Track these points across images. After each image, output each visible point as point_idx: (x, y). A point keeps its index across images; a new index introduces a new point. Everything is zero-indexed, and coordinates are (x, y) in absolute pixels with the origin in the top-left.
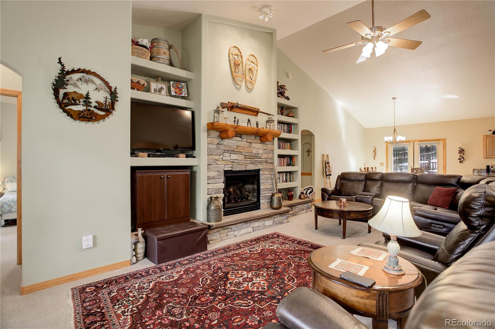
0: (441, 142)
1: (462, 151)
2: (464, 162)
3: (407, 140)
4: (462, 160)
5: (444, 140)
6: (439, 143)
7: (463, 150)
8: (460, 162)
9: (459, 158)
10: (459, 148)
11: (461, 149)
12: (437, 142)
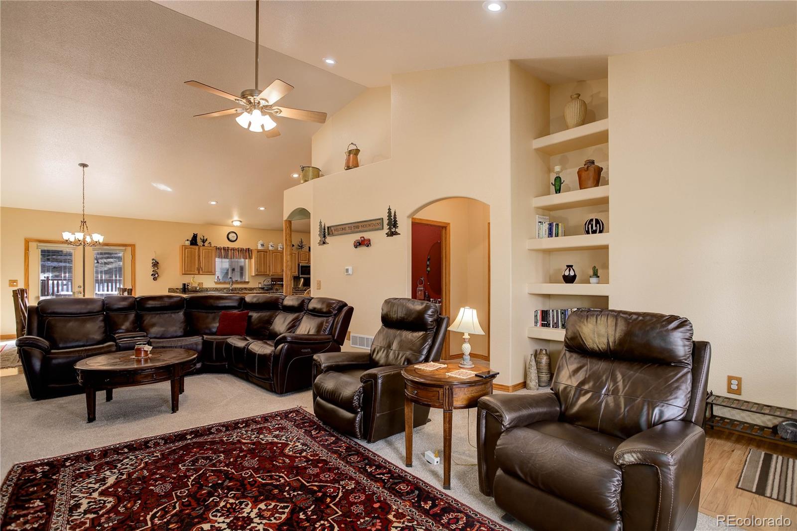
0: (129, 249)
1: (156, 264)
2: (159, 279)
3: (107, 241)
4: (156, 276)
5: (133, 246)
6: (125, 250)
7: (158, 263)
8: (154, 279)
9: (153, 273)
10: (153, 259)
11: (156, 262)
12: (124, 248)
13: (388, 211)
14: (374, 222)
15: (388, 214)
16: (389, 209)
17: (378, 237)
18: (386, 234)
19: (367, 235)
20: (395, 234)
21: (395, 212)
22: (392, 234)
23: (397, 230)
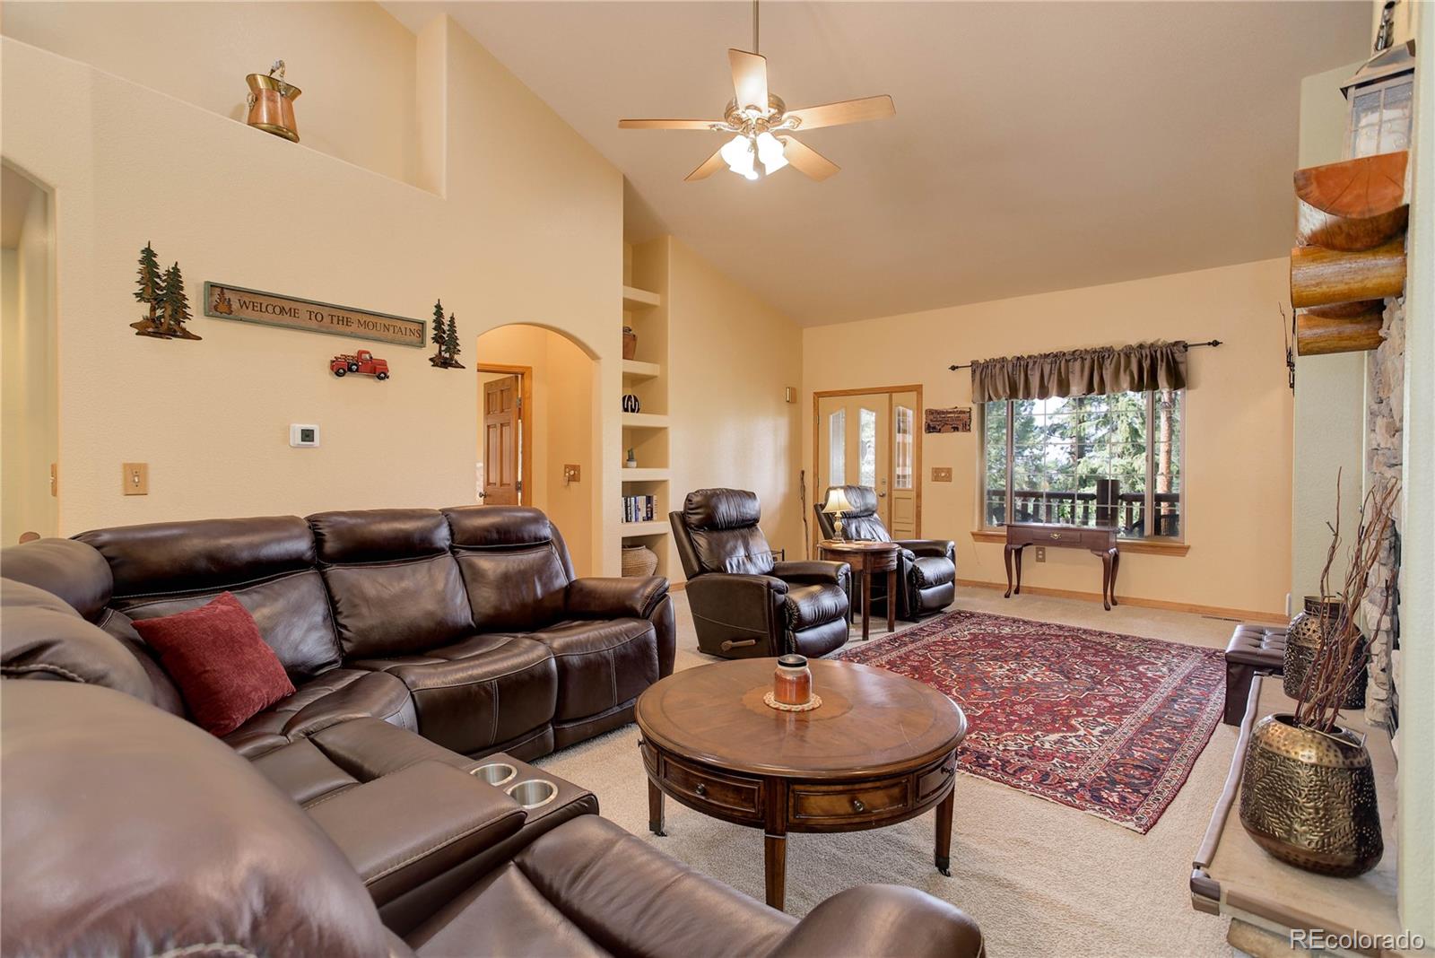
13: (434, 310)
14: (399, 324)
15: (434, 317)
16: (438, 307)
17: (409, 363)
18: (431, 360)
19: (378, 351)
20: (451, 365)
21: (452, 318)
22: (443, 362)
23: (456, 357)
